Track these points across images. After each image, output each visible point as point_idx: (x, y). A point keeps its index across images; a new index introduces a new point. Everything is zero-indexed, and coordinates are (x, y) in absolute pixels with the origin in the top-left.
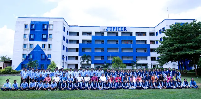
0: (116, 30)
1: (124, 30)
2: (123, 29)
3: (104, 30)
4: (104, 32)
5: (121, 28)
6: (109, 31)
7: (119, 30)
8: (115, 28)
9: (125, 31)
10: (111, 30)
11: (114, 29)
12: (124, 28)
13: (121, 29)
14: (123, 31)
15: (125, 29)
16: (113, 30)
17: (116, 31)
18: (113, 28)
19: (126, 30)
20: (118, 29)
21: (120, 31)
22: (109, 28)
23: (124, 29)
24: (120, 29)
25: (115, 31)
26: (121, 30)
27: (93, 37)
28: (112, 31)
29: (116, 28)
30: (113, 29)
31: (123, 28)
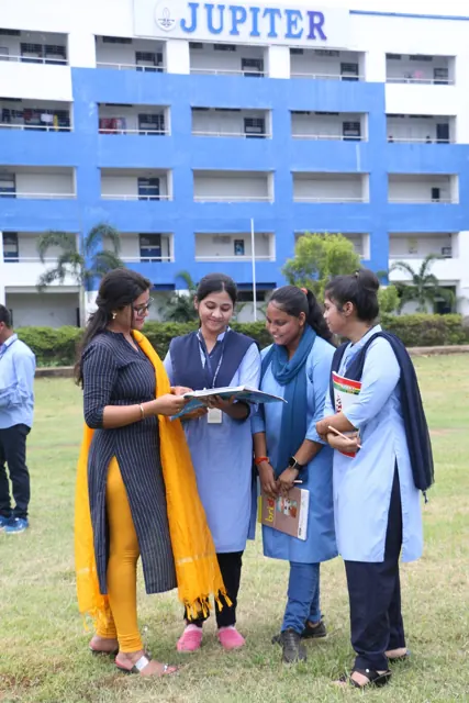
0: (255, 33)
1: (311, 36)
2: (304, 24)
3: (166, 22)
4: (161, 44)
5: (289, 13)
6: (202, 34)
7: (273, 34)
8: (242, 9)
9: (318, 43)
10: (216, 25)
11: (235, 22)
12: (311, 14)
13: (291, 23)
14: (303, 43)
15: (319, 27)
16: (234, 32)
17: (254, 41)
18: (227, 15)
19: (323, 37)
20: (264, 25)
21: (281, 39)
22: (202, 14)
23: (312, 25)
24: (281, 25)
25: (244, 37)
26: (289, 35)
27: (79, 76)
28: (225, 38)
29: (255, 10)
30: (228, 25)
31: (298, 13)
